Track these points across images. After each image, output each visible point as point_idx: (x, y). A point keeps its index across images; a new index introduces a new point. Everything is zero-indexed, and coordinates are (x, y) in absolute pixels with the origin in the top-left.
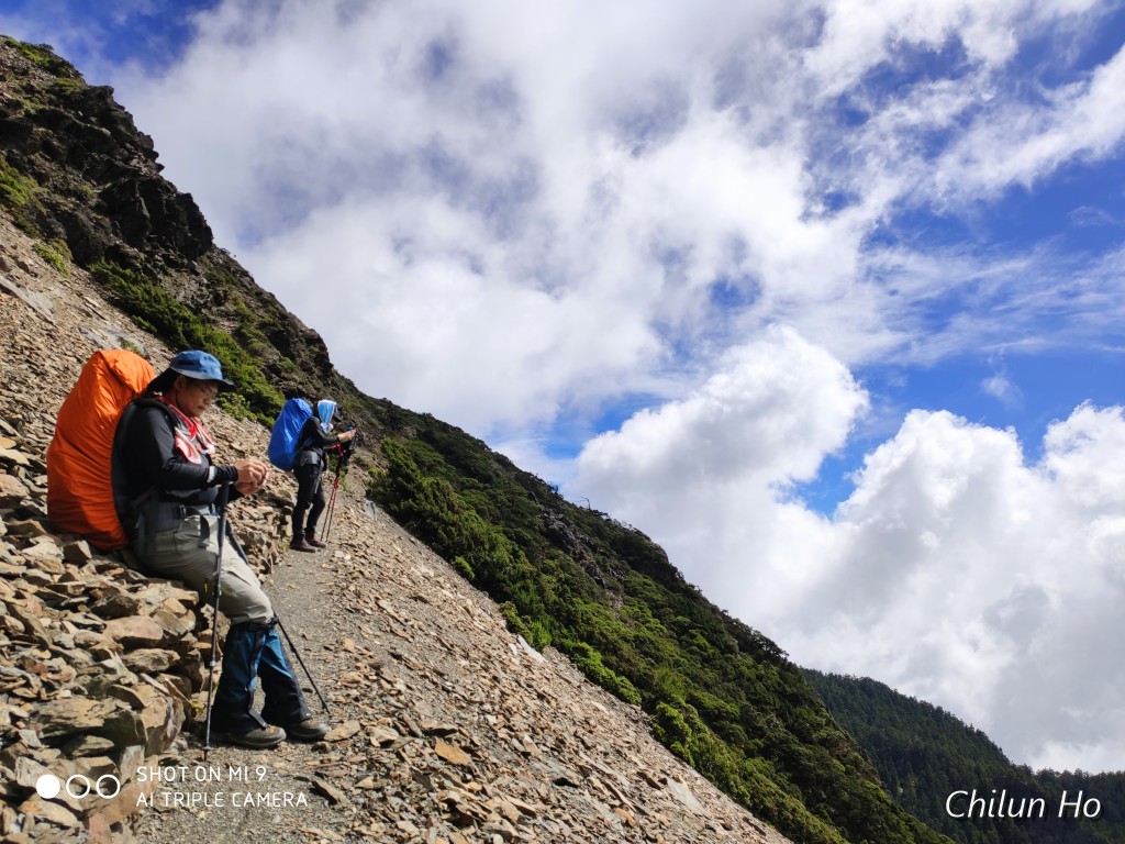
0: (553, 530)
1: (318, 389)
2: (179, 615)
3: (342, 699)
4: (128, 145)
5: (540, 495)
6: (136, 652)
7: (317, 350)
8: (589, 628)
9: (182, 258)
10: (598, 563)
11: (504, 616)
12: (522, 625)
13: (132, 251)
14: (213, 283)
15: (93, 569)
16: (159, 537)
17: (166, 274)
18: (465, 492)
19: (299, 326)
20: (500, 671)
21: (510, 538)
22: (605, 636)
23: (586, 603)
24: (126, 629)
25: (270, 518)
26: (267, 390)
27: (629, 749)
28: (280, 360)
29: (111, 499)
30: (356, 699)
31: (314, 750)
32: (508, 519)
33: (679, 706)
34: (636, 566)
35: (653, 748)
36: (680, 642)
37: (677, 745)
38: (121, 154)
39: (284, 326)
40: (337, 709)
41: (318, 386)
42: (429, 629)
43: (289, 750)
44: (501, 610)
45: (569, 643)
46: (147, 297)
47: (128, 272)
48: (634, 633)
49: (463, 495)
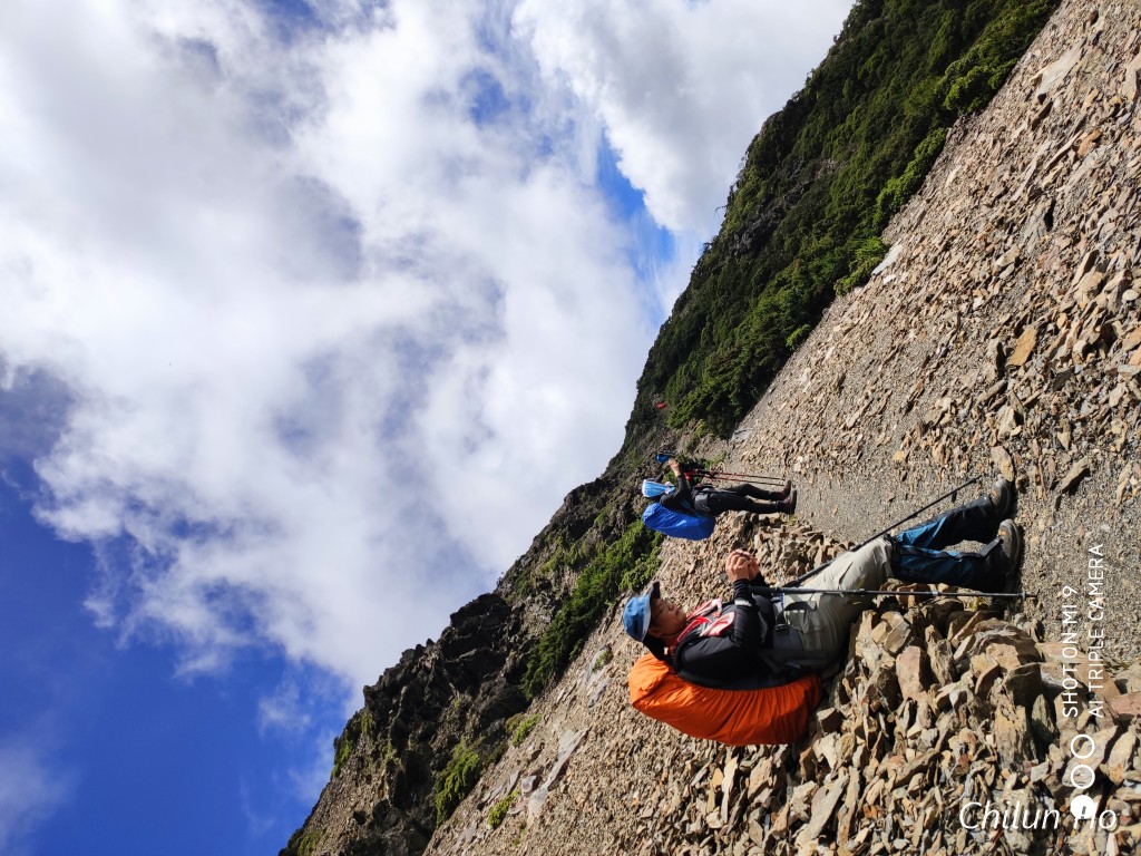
0: (751, 244)
1: (622, 491)
2: (889, 628)
3: (964, 464)
4: (414, 670)
5: (715, 262)
6: (935, 670)
7: (583, 494)
8: (861, 196)
9: (510, 619)
10: (785, 191)
11: (850, 290)
12: (859, 270)
13: (509, 663)
14: (531, 591)
15: (846, 706)
16: (808, 647)
17: (526, 632)
18: (715, 340)
19: (562, 512)
20: (919, 294)
21: (762, 289)
22: (870, 177)
23: (830, 200)
24: (911, 679)
25: (766, 536)
26: (628, 539)
27: (1003, 141)
28: (597, 527)
29: (773, 690)
30: (965, 449)
31: (1024, 491)
32: (742, 293)
33: (947, 85)
34: (787, 149)
35: (998, 111)
36: (872, 88)
37: (992, 82)
38: (422, 676)
39: (564, 526)
40: (976, 468)
41: (619, 491)
42: (875, 373)
43: (1024, 515)
44: (843, 294)
45: (877, 217)
46: (551, 649)
47: (529, 666)
48: (863, 143)
49: (719, 342)
